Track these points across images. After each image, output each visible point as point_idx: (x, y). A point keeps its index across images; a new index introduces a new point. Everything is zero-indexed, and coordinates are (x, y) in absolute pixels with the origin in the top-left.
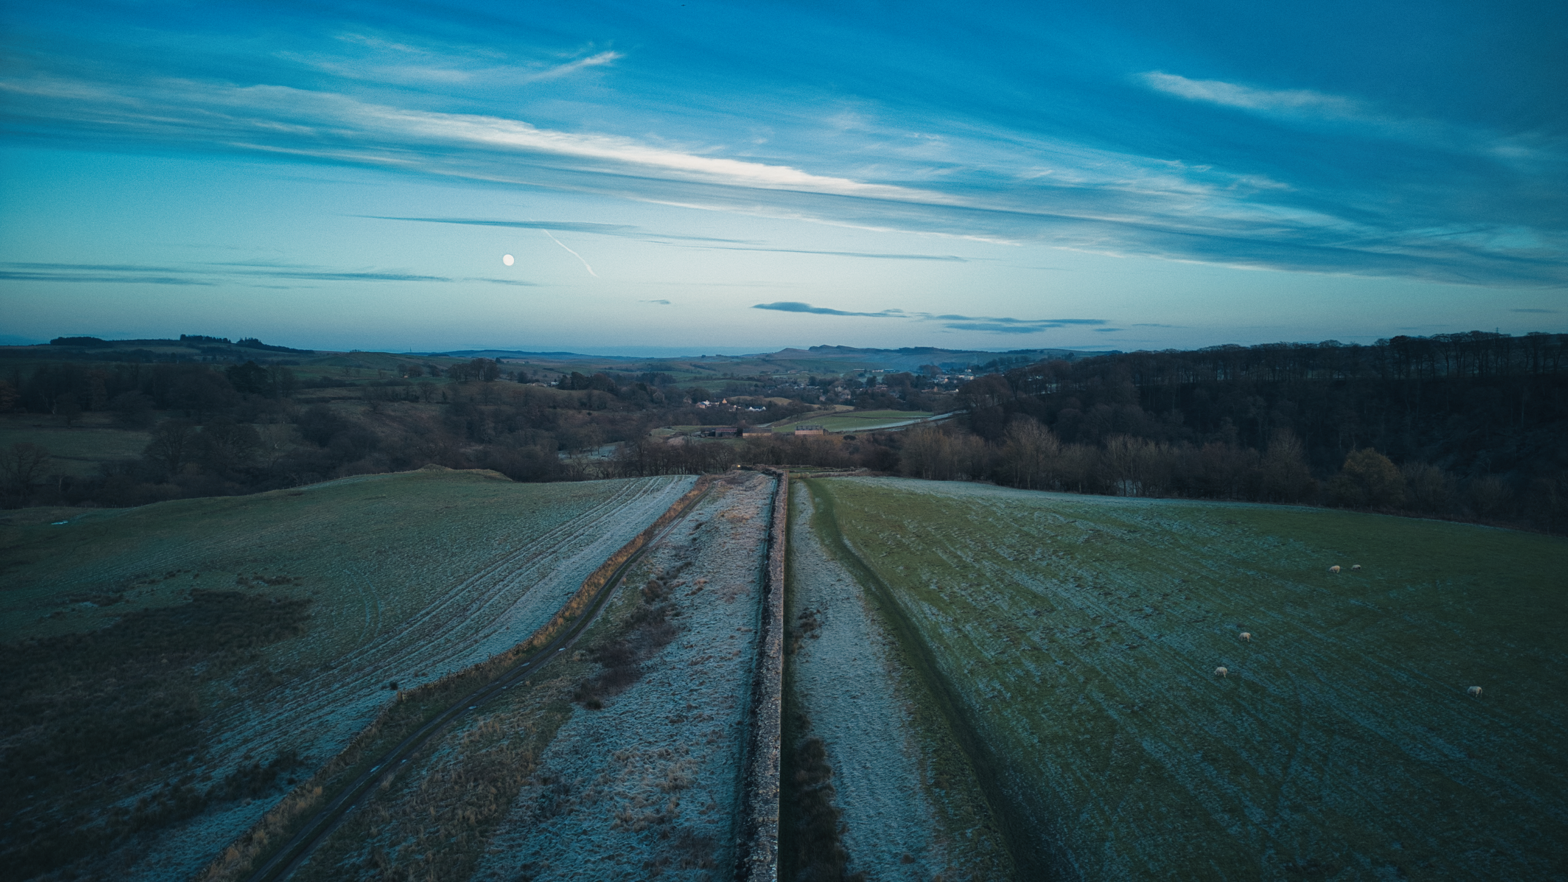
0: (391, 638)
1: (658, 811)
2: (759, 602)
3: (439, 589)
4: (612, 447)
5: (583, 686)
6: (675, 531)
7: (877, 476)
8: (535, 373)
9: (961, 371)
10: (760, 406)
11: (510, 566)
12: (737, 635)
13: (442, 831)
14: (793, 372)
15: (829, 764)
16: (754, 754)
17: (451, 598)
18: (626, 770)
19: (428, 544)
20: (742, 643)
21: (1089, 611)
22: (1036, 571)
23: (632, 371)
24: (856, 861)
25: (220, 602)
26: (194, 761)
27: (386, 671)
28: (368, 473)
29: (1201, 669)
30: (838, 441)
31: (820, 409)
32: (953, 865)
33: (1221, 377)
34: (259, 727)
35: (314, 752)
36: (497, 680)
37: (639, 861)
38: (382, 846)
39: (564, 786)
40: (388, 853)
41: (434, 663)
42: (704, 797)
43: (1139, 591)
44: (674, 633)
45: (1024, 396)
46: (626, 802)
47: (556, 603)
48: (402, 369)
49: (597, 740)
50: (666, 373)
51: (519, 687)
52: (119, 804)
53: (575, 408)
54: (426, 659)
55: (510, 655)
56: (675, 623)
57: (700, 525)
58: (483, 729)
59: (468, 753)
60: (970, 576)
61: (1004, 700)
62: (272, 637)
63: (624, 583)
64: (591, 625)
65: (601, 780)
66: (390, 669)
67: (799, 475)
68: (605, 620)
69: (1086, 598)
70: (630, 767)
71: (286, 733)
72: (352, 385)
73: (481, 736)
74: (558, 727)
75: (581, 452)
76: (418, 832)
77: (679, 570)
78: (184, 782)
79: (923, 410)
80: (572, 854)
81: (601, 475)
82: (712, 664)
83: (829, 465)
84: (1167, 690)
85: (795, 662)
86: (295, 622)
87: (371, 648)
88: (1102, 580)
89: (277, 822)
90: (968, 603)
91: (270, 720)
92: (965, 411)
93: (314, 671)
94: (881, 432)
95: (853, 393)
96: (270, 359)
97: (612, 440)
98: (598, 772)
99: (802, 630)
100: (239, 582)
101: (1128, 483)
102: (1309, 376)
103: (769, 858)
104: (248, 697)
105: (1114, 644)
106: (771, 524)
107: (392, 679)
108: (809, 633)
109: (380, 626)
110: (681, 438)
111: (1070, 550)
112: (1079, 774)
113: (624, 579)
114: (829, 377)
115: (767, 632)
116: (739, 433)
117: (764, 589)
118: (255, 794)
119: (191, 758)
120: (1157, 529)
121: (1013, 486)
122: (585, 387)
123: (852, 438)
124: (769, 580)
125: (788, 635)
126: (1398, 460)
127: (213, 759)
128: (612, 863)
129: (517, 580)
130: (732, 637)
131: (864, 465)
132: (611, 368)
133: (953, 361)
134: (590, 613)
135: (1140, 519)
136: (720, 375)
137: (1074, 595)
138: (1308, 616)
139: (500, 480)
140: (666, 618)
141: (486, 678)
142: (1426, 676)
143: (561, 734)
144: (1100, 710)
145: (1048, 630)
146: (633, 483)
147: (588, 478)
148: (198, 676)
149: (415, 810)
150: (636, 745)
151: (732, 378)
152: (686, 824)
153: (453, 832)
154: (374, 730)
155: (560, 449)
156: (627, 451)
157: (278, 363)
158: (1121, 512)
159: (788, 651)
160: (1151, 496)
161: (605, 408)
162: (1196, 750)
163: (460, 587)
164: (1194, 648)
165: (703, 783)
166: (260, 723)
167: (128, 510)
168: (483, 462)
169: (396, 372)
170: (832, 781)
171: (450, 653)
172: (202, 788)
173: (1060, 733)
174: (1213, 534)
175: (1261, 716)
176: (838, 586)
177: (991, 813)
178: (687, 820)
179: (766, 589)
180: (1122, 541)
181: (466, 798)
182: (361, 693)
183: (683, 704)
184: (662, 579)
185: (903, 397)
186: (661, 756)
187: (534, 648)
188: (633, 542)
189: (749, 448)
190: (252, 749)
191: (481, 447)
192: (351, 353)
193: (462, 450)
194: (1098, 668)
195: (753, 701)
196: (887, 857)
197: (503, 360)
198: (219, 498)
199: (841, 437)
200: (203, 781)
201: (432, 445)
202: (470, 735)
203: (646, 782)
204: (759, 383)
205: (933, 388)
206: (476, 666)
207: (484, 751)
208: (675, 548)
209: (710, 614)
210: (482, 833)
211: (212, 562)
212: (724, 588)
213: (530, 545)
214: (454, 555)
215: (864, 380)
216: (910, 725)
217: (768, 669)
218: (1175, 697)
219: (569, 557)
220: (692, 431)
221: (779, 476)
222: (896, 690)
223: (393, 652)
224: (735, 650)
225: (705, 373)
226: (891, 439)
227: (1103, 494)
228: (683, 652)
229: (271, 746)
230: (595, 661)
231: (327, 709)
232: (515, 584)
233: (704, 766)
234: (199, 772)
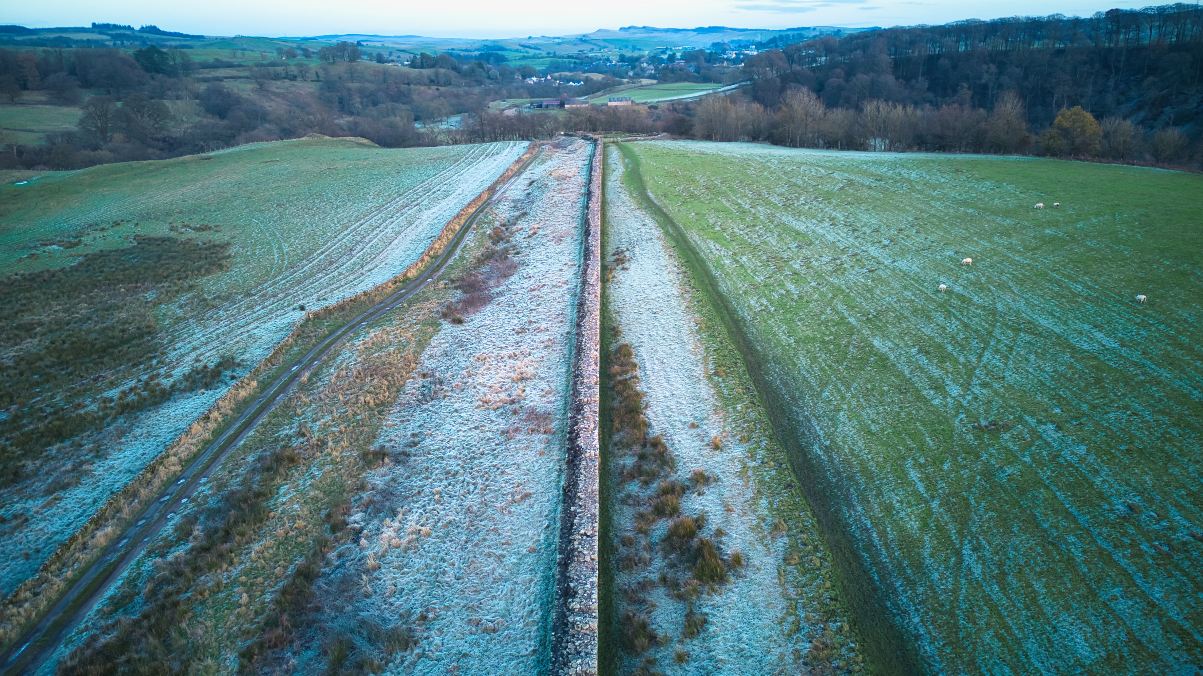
0: (296, 272)
1: (510, 395)
2: (581, 243)
3: (329, 234)
4: (458, 118)
5: (448, 307)
6: (512, 187)
7: (675, 139)
8: (391, 54)
9: (747, 47)
10: (579, 82)
11: (384, 215)
12: (565, 268)
13: (350, 411)
14: (606, 50)
15: (635, 360)
16: (580, 355)
17: (339, 241)
18: (485, 367)
19: (317, 199)
20: (569, 274)
21: (839, 244)
22: (800, 213)
23: (471, 51)
24: (656, 427)
25: (158, 245)
26: (158, 363)
27: (295, 297)
28: (262, 140)
29: (923, 286)
30: (643, 110)
31: (628, 82)
32: (726, 429)
33: (962, 49)
34: (203, 339)
35: (247, 356)
36: (381, 303)
37: (498, 430)
38: (306, 422)
39: (439, 379)
40: (311, 427)
41: (332, 291)
42: (543, 385)
43: (880, 227)
44: (515, 267)
45: (798, 68)
46: (486, 390)
47: (422, 244)
48: (280, 51)
49: (461, 346)
50: (499, 52)
51: (399, 308)
52: (105, 395)
53: (425, 85)
54: (325, 288)
55: (390, 284)
56: (516, 259)
57: (533, 182)
58: (375, 339)
59: (364, 356)
60: (747, 219)
61: (769, 313)
62: (203, 271)
63: (474, 229)
64: (450, 262)
65: (466, 374)
66: (298, 295)
67: (612, 140)
68: (462, 258)
69: (838, 234)
70: (487, 365)
71: (224, 343)
72: (240, 66)
73: (373, 344)
74: (431, 337)
75: (433, 122)
76: (332, 412)
77: (518, 218)
78: (152, 378)
79: (714, 82)
80: (447, 426)
81: (450, 142)
82: (546, 290)
83: (636, 131)
84: (896, 302)
85: (610, 288)
86: (219, 260)
87: (282, 280)
88: (851, 220)
89: (227, 406)
90: (745, 241)
91: (210, 333)
92: (748, 83)
93: (239, 297)
94: (679, 102)
95: (656, 69)
96: (168, 43)
97: (458, 112)
98: (463, 369)
99: (615, 264)
100: (172, 229)
101: (878, 140)
102: (1036, 46)
103: (592, 426)
104: (192, 317)
105: (857, 269)
106: (590, 182)
107: (300, 303)
108: (620, 266)
109: (286, 262)
110: (514, 109)
111: (827, 197)
112: (823, 365)
113: (474, 226)
114: (636, 54)
115: (588, 266)
116: (562, 105)
117: (585, 232)
118: (207, 386)
119: (154, 362)
120: (898, 178)
121: (785, 146)
122: (433, 66)
123: (655, 108)
124: (589, 225)
125: (604, 268)
126: (1099, 116)
127: (171, 362)
128: (478, 431)
129: (390, 227)
130: (561, 270)
131: (664, 131)
132: (453, 49)
133: (740, 38)
134: (450, 253)
135: (885, 169)
136: (544, 54)
137: (829, 232)
138: (1011, 243)
139: (369, 146)
140: (509, 256)
141: (373, 301)
142: (1097, 287)
143: (434, 343)
144: (843, 318)
145: (807, 259)
146: (477, 148)
147: (440, 144)
148: (151, 302)
149: (328, 397)
150: (491, 350)
151: (555, 56)
152: (531, 404)
153: (358, 412)
154: (290, 340)
155: (416, 120)
156: (471, 121)
157: (176, 47)
158: (870, 164)
159: (604, 281)
160: (897, 150)
161: (450, 84)
162: (914, 346)
163: (346, 232)
164: (919, 270)
165: (542, 375)
166: (203, 336)
167: (73, 172)
168: (354, 131)
169: (275, 54)
170: (638, 373)
171: (342, 283)
172: (167, 383)
173: (811, 335)
174: (943, 180)
175: (965, 320)
176: (643, 229)
177: (756, 393)
178: (532, 401)
179: (587, 233)
180: (870, 188)
181: (366, 388)
182: (278, 313)
183: (526, 319)
184: (504, 225)
185: (697, 71)
186: (510, 357)
187: (408, 279)
188: (480, 196)
189: (570, 118)
190: (200, 355)
191: (351, 119)
192: (235, 38)
193: (336, 121)
194: (844, 287)
195: (579, 317)
196: (679, 425)
197: (362, 43)
198: (145, 162)
199: (646, 107)
200: (166, 378)
201: (311, 117)
202: (364, 343)
203: (499, 375)
204: (577, 61)
205: (723, 62)
206: (364, 292)
207: (376, 355)
208: (513, 201)
209: (543, 252)
210: (380, 413)
211: (147, 213)
212: (553, 232)
213: (398, 199)
214: (338, 207)
215: (665, 57)
216: (697, 332)
217: (589, 294)
218: (902, 307)
219: (430, 209)
220: (523, 103)
221: (596, 141)
222: (687, 307)
223: (299, 282)
224: (563, 280)
225: (532, 52)
226: (687, 108)
227: (857, 150)
228: (523, 281)
229: (214, 352)
230: (456, 288)
231: (253, 326)
232: (389, 230)
233: (542, 364)
234: (162, 371)
